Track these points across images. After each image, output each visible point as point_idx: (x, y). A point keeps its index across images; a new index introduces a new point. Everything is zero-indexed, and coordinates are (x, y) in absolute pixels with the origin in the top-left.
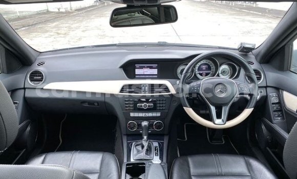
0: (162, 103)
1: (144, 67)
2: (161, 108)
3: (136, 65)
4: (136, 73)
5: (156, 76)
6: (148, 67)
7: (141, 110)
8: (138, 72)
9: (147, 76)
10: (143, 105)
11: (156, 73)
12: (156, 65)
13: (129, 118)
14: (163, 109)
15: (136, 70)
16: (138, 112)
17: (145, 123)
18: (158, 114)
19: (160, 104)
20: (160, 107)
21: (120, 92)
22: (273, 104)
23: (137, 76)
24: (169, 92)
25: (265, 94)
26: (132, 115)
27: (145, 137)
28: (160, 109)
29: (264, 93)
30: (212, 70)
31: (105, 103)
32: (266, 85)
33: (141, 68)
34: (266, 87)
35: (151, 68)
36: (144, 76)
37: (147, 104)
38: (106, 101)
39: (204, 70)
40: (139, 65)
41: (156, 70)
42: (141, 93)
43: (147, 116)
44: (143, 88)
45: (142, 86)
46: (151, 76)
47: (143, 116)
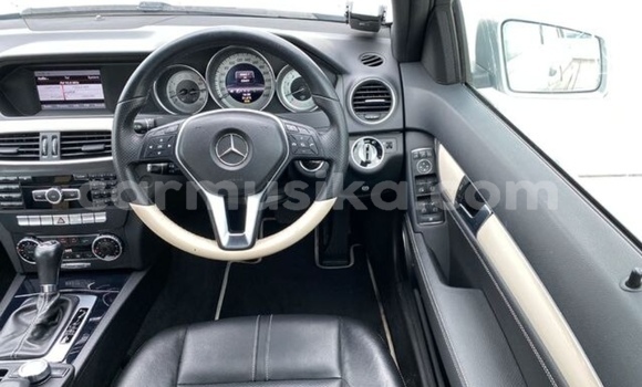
1: (62, 78)
3: (37, 73)
4: (42, 99)
5: (103, 105)
6: (73, 78)
7: (44, 207)
8: (46, 93)
9: (77, 106)
10: (47, 191)
11: (102, 97)
12: (97, 72)
13: (16, 231)
15: (39, 88)
16: (39, 213)
17: (45, 248)
22: (419, 177)
23: (45, 107)
25: (400, 152)
26: (23, 222)
27: (47, 288)
29: (397, 150)
30: (267, 84)
32: (401, 126)
33: (54, 81)
34: (404, 131)
35: (84, 80)
36: (66, 106)
37: (59, 191)
39: (244, 85)
40: (47, 73)
41: (99, 87)
42: (37, 159)
43: (67, 223)
44: (43, 144)
45: (40, 138)
46: (87, 106)
47: (55, 223)
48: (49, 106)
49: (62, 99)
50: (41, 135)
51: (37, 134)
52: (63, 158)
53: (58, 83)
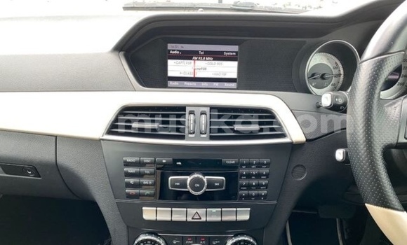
0: (258, 176)
1: (196, 53)
2: (253, 193)
3: (170, 46)
4: (170, 74)
5: (234, 85)
7: (180, 198)
8: (175, 68)
9: (205, 84)
10: (189, 179)
11: (235, 76)
12: (235, 48)
13: (136, 225)
14: (258, 197)
15: (170, 62)
16: (172, 206)
18: (244, 215)
19: (249, 176)
20: (249, 187)
21: (110, 132)
23: (171, 83)
24: (283, 136)
26: (149, 214)
28: (248, 197)
31: (56, 167)
35: (218, 56)
37: (205, 179)
38: (60, 161)
40: (180, 47)
41: (235, 64)
42: (182, 137)
43: (203, 219)
44: (189, 120)
45: (187, 112)
46: (216, 84)
47: (189, 219)
48: (176, 83)
49: (192, 76)
50: (188, 109)
51: (183, 108)
52: (212, 138)
53: (190, 58)
